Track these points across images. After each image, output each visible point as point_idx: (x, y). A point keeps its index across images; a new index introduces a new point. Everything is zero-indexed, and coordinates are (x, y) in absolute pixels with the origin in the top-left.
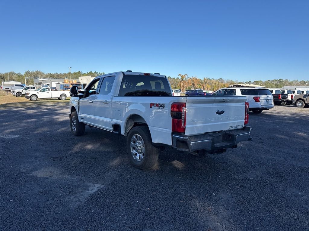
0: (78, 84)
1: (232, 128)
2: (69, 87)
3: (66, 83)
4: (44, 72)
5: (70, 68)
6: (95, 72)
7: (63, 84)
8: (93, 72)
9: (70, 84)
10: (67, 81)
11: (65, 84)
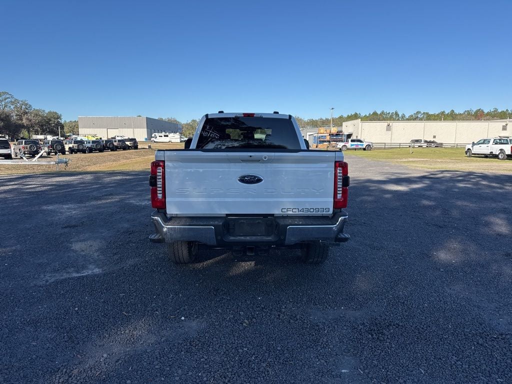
0: (339, 135)
1: (291, 213)
2: (325, 140)
3: (321, 133)
4: (304, 118)
5: (332, 109)
6: (383, 113)
7: (316, 135)
8: (379, 113)
9: (327, 135)
10: (322, 130)
11: (319, 135)
